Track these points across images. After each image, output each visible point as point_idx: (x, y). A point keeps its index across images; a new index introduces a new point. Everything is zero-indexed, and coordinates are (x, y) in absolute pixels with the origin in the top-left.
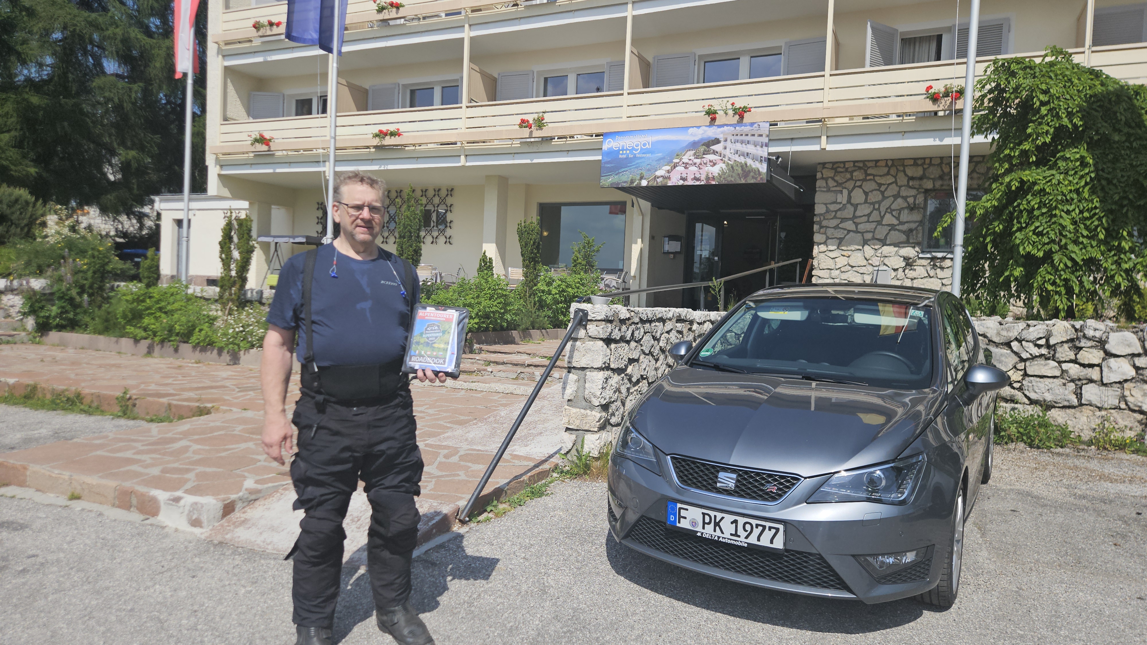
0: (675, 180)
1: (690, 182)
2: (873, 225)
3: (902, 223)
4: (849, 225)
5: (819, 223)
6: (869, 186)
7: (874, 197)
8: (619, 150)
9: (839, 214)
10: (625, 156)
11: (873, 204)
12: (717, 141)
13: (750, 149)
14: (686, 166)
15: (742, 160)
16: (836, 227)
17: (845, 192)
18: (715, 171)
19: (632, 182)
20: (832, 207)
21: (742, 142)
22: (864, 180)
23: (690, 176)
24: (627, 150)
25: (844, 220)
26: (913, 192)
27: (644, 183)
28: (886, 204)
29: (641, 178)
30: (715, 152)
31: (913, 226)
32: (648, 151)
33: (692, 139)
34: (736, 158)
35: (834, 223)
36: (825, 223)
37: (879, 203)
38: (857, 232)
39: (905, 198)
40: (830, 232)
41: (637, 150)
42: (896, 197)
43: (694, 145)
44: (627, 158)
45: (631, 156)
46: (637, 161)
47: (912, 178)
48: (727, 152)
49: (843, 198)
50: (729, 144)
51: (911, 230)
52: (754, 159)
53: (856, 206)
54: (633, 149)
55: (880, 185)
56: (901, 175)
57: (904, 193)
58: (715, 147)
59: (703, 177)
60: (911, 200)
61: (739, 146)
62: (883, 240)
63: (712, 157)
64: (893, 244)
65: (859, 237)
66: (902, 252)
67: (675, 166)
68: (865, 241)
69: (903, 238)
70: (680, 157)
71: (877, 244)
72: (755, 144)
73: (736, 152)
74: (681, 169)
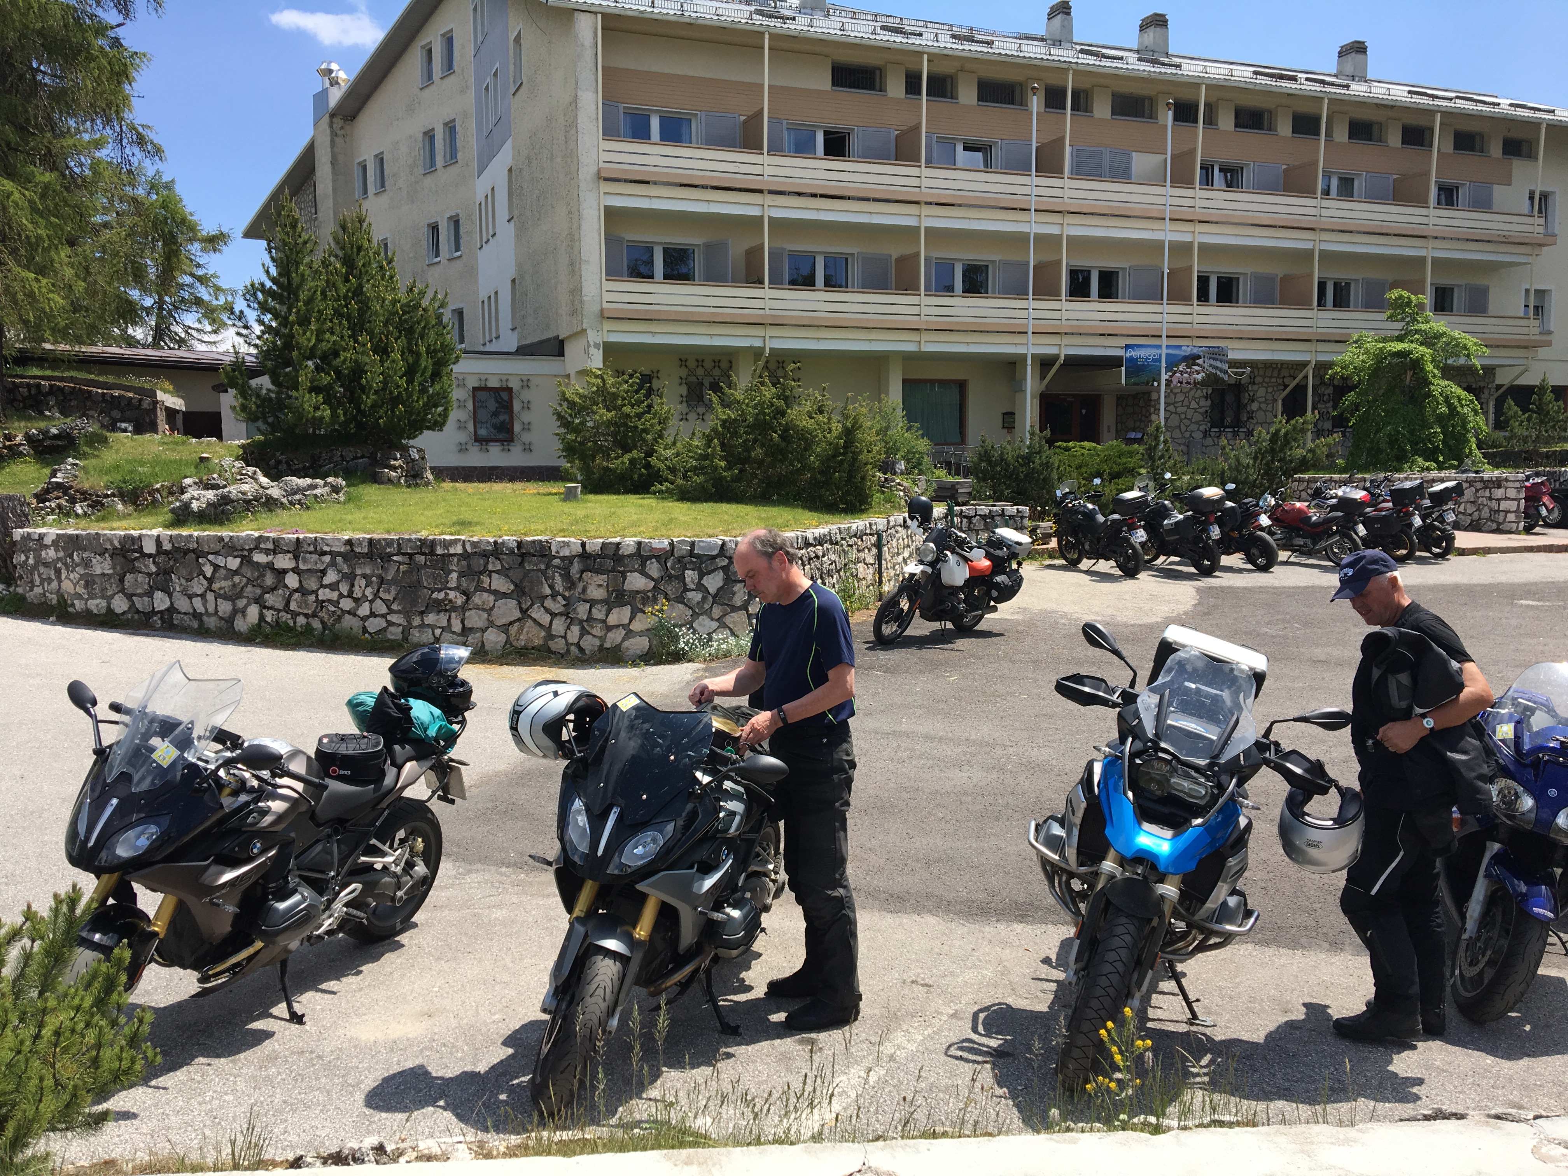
2: (1185, 409)
3: (1201, 408)
7: (1186, 388)
8: (1137, 359)
11: (1185, 394)
12: (1199, 357)
13: (1218, 364)
14: (1182, 373)
15: (1214, 371)
18: (1200, 377)
21: (1214, 359)
23: (1184, 381)
24: (1143, 359)
29: (1154, 380)
30: (1198, 365)
31: (1207, 409)
33: (1184, 354)
34: (1211, 369)
37: (1189, 393)
38: (1176, 413)
39: (1202, 390)
41: (1150, 359)
42: (1197, 389)
43: (1186, 358)
44: (1143, 365)
46: (1150, 368)
48: (1206, 365)
50: (1206, 360)
51: (1206, 412)
52: (1221, 371)
54: (1147, 359)
58: (1198, 361)
59: (1192, 382)
60: (1205, 392)
61: (1212, 362)
62: (1190, 420)
63: (1196, 368)
64: (1196, 423)
65: (1177, 417)
66: (1202, 428)
67: (1175, 372)
68: (1181, 420)
69: (1201, 418)
70: (1177, 366)
71: (1187, 422)
72: (1221, 361)
73: (1211, 365)
74: (1178, 375)
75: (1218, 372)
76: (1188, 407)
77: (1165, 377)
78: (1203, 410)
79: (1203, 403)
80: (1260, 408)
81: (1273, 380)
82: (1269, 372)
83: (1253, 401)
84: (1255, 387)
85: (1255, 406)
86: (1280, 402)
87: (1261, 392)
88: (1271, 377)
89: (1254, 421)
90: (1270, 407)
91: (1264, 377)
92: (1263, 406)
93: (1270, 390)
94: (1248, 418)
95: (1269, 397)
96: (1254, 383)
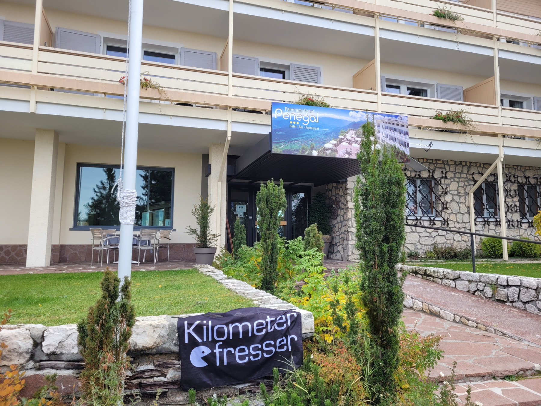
0: (341, 154)
1: (354, 157)
8: (289, 121)
10: (295, 127)
19: (304, 151)
23: (354, 152)
24: (296, 121)
27: (315, 153)
29: (312, 148)
32: (316, 125)
33: (352, 120)
34: (388, 141)
41: (306, 122)
44: (297, 128)
45: (300, 127)
46: (307, 133)
48: (381, 136)
50: (381, 129)
52: (400, 143)
54: (302, 121)
61: (388, 132)
67: (341, 141)
70: (344, 134)
72: (400, 132)
73: (387, 136)
74: (345, 144)
75: (397, 145)
77: (327, 146)
80: (453, 200)
81: (464, 176)
82: (459, 168)
83: (446, 193)
84: (447, 181)
85: (448, 198)
86: (472, 195)
87: (453, 186)
88: (462, 173)
89: (449, 211)
90: (462, 200)
91: (455, 173)
92: (456, 198)
93: (461, 184)
94: (443, 208)
95: (461, 190)
96: (446, 178)
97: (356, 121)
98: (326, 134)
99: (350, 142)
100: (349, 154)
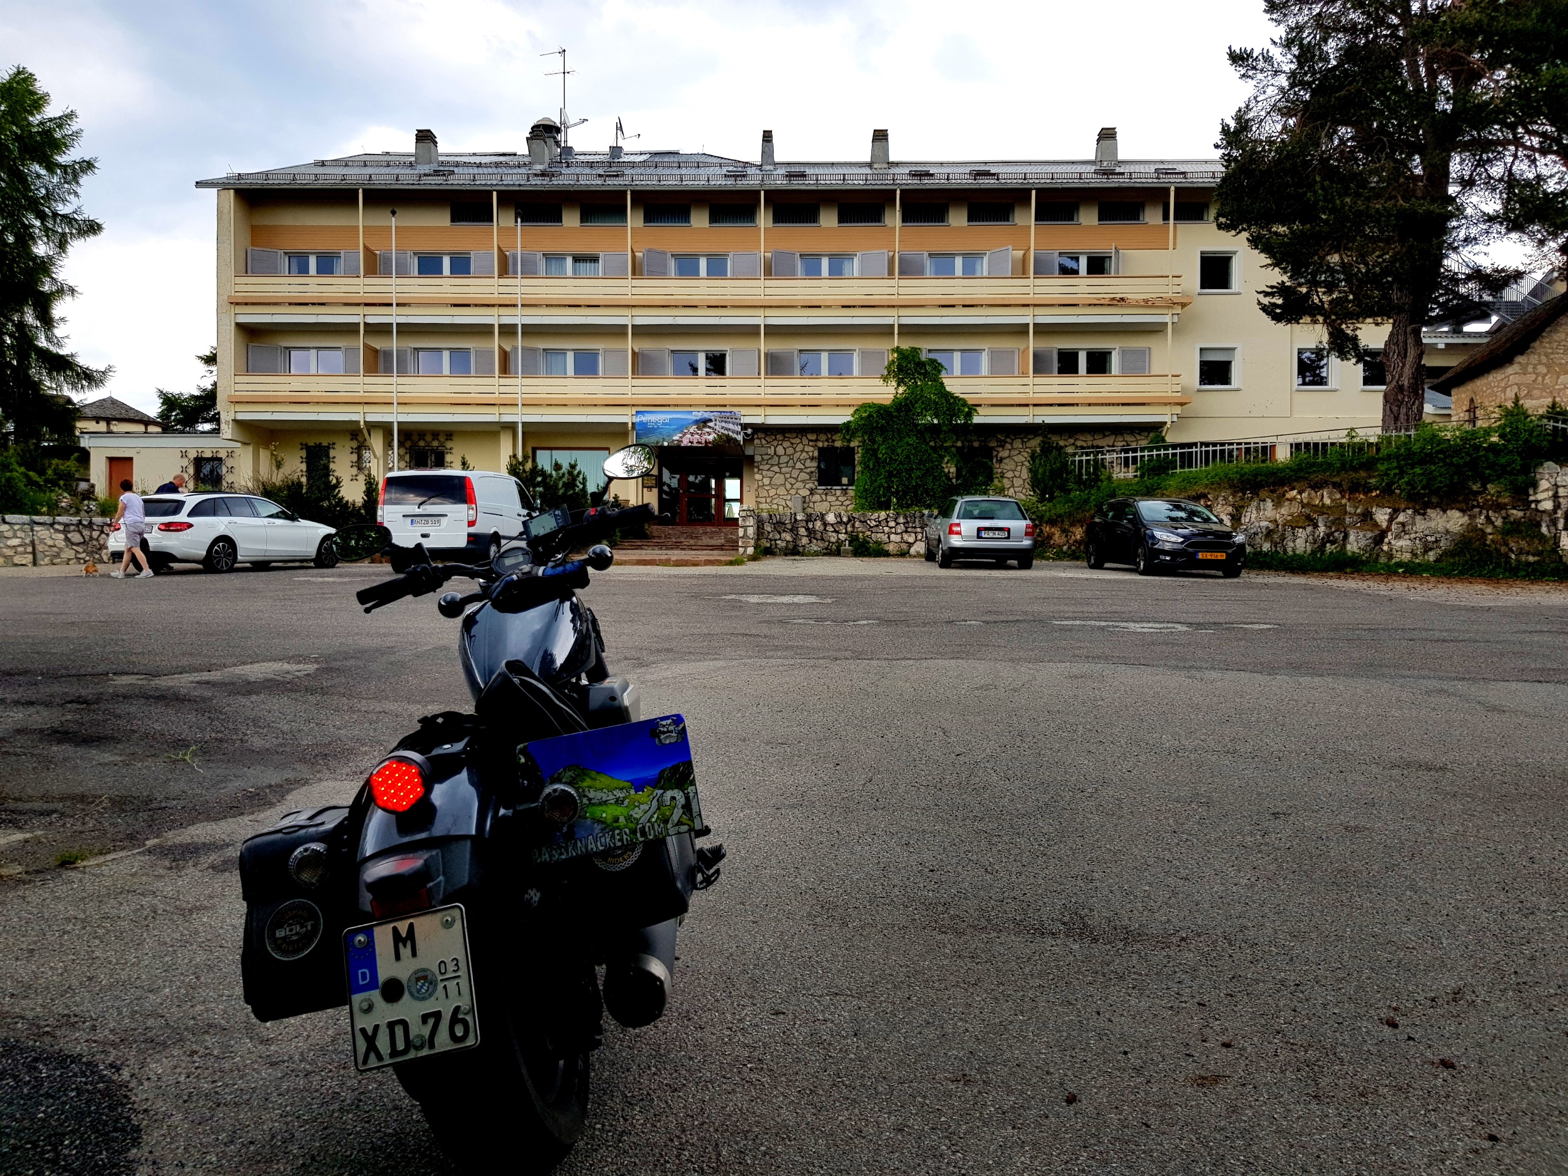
0: (685, 443)
1: (695, 445)
2: (790, 469)
3: (806, 468)
4: (776, 469)
5: (758, 467)
6: (787, 444)
7: (790, 451)
8: (647, 422)
9: (770, 462)
11: (789, 455)
12: (710, 420)
13: (731, 426)
15: (726, 432)
16: (769, 470)
17: (773, 448)
18: (711, 438)
19: (657, 442)
20: (765, 457)
21: (725, 422)
22: (783, 440)
23: (695, 441)
24: (652, 422)
25: (772, 465)
26: (812, 449)
27: (666, 444)
28: (797, 455)
29: (664, 440)
30: (710, 427)
31: (813, 469)
32: (666, 424)
33: (695, 418)
34: (723, 431)
35: (768, 467)
36: (761, 467)
37: (793, 455)
38: (780, 473)
39: (807, 452)
40: (764, 473)
41: (660, 423)
42: (802, 451)
43: (697, 422)
44: (653, 428)
45: (655, 426)
46: (660, 430)
47: (812, 441)
48: (717, 427)
49: (771, 451)
50: (718, 423)
51: (812, 472)
52: (733, 432)
53: (779, 457)
54: (657, 422)
55: (792, 444)
56: (804, 438)
57: (806, 449)
58: (710, 424)
59: (703, 442)
60: (811, 454)
61: (724, 424)
62: (796, 479)
63: (708, 430)
64: (802, 481)
65: (782, 476)
66: (807, 486)
67: (685, 434)
68: (786, 479)
69: (808, 477)
70: (688, 429)
71: (793, 481)
72: (733, 424)
73: (723, 427)
74: (689, 436)
75: (731, 434)
76: (794, 467)
77: (675, 438)
78: (808, 470)
79: (808, 463)
97: (698, 418)
98: (675, 430)
99: (692, 434)
100: (691, 442)
